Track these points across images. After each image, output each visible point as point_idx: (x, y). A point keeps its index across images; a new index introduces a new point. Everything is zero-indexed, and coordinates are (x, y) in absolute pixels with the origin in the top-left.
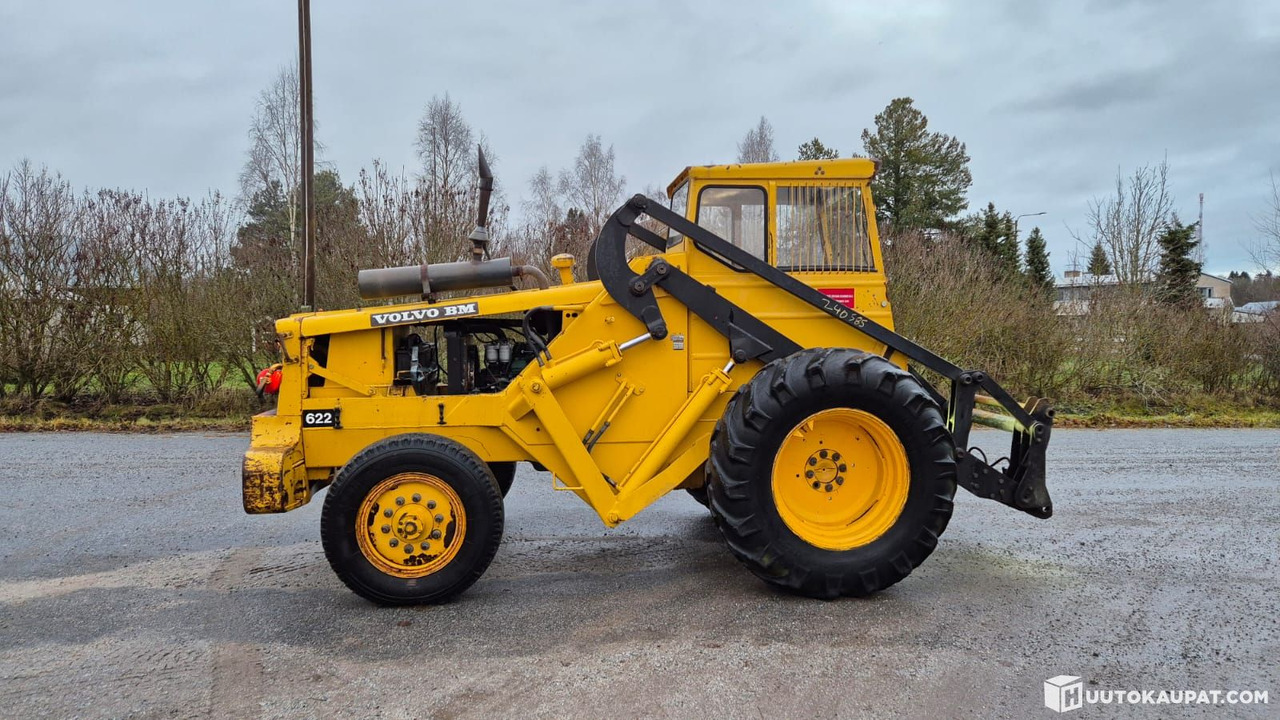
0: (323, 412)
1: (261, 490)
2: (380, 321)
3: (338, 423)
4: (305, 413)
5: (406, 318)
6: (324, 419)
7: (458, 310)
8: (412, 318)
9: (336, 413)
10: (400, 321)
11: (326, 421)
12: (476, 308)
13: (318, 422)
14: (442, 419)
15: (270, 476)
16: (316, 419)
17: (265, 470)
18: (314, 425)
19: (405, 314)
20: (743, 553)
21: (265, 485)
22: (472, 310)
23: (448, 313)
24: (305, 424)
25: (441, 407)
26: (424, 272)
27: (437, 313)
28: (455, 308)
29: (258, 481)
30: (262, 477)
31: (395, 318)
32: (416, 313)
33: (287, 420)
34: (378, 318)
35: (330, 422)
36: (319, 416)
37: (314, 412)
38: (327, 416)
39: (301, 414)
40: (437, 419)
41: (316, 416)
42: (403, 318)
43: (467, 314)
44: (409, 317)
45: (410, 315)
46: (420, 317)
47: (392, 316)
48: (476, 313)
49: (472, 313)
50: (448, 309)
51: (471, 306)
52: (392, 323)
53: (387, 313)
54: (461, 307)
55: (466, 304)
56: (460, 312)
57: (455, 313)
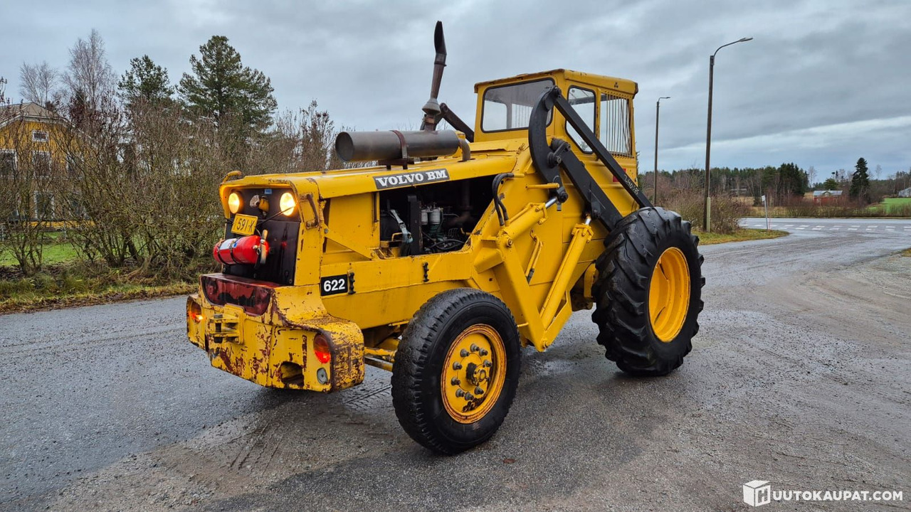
0: (338, 278)
1: (349, 364)
2: (384, 184)
3: (352, 288)
4: (323, 280)
5: (401, 182)
6: (338, 286)
7: (435, 175)
8: (406, 182)
9: (349, 278)
10: (398, 185)
11: (341, 288)
12: (447, 174)
13: (334, 289)
14: (426, 276)
15: (356, 347)
16: (332, 286)
17: (352, 342)
18: (331, 293)
19: (400, 177)
20: (635, 353)
21: (352, 358)
22: (445, 176)
23: (430, 178)
24: (323, 293)
25: (425, 268)
26: (401, 137)
27: (422, 179)
28: (433, 173)
29: (346, 355)
30: (349, 349)
31: (393, 181)
32: (407, 176)
33: (308, 289)
34: (380, 180)
35: (344, 288)
36: (335, 283)
37: (331, 278)
38: (342, 282)
39: (319, 282)
40: (421, 277)
41: (332, 283)
42: (399, 181)
43: (442, 179)
44: (404, 181)
45: (404, 179)
46: (411, 181)
47: (390, 179)
48: (448, 178)
49: (445, 179)
50: (428, 174)
51: (443, 172)
52: (392, 186)
53: (386, 176)
54: (437, 172)
55: (439, 170)
56: (438, 178)
57: (434, 178)
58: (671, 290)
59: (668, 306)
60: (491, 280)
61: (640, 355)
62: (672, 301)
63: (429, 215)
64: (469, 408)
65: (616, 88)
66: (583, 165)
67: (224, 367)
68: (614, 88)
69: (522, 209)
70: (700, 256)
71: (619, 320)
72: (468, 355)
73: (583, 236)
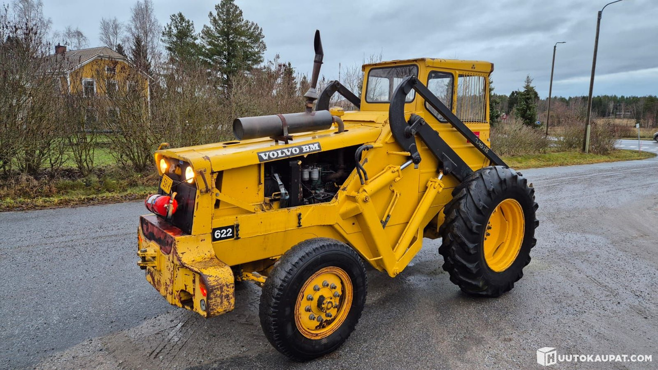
0: (226, 228)
1: (221, 298)
2: (265, 158)
3: (237, 235)
4: (214, 230)
5: (280, 155)
6: (226, 234)
7: (309, 148)
8: (284, 155)
9: (235, 228)
10: (277, 157)
11: (228, 235)
12: (319, 146)
13: (223, 236)
14: (299, 223)
15: (227, 286)
16: (221, 234)
17: (224, 283)
18: (221, 239)
19: (279, 152)
20: (470, 281)
21: (224, 294)
22: (317, 148)
23: (305, 151)
24: (214, 239)
25: (299, 215)
26: (283, 120)
27: (298, 151)
28: (307, 147)
29: (219, 293)
30: (221, 288)
31: (273, 155)
32: (286, 151)
33: (203, 237)
34: (262, 155)
35: (231, 235)
36: (224, 232)
37: (220, 229)
38: (229, 231)
39: (211, 232)
40: (296, 224)
41: (222, 232)
42: (278, 155)
43: (315, 151)
44: (282, 154)
45: (282, 153)
46: (288, 154)
47: (271, 154)
48: (320, 149)
49: (318, 150)
50: (304, 147)
51: (316, 145)
52: (272, 159)
53: (268, 152)
54: (311, 146)
55: (313, 144)
56: (311, 150)
57: (308, 150)
58: (509, 229)
59: (506, 241)
60: (353, 224)
61: (474, 283)
62: (509, 238)
63: (310, 173)
64: (321, 326)
65: (473, 70)
66: (436, 133)
67: (152, 283)
68: (471, 69)
69: (383, 170)
70: (534, 204)
71: (457, 257)
72: (318, 290)
73: (434, 188)
